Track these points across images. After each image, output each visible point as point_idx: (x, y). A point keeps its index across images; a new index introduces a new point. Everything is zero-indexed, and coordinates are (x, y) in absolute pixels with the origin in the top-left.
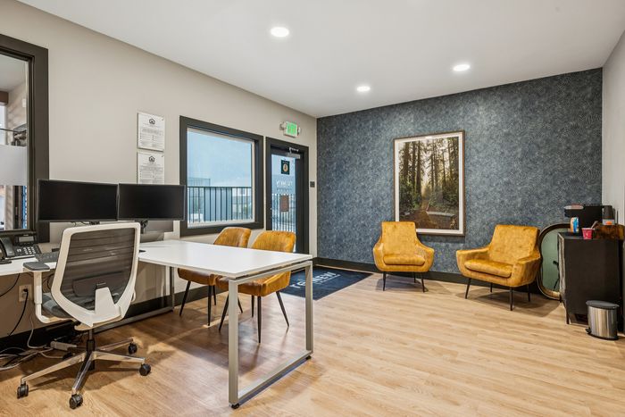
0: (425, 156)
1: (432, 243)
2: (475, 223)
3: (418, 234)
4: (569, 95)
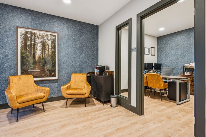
0: (38, 41)
1: (42, 85)
2: (63, 74)
3: (35, 81)
4: (91, 31)
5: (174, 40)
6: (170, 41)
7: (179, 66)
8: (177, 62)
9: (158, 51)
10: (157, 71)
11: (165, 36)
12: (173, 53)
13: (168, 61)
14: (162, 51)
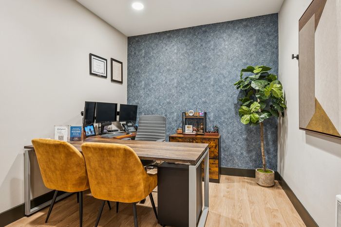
5: (164, 49)
6: (155, 52)
7: (173, 113)
8: (169, 103)
9: (129, 74)
10: (126, 124)
11: (145, 36)
12: (162, 80)
13: (151, 99)
14: (138, 72)
